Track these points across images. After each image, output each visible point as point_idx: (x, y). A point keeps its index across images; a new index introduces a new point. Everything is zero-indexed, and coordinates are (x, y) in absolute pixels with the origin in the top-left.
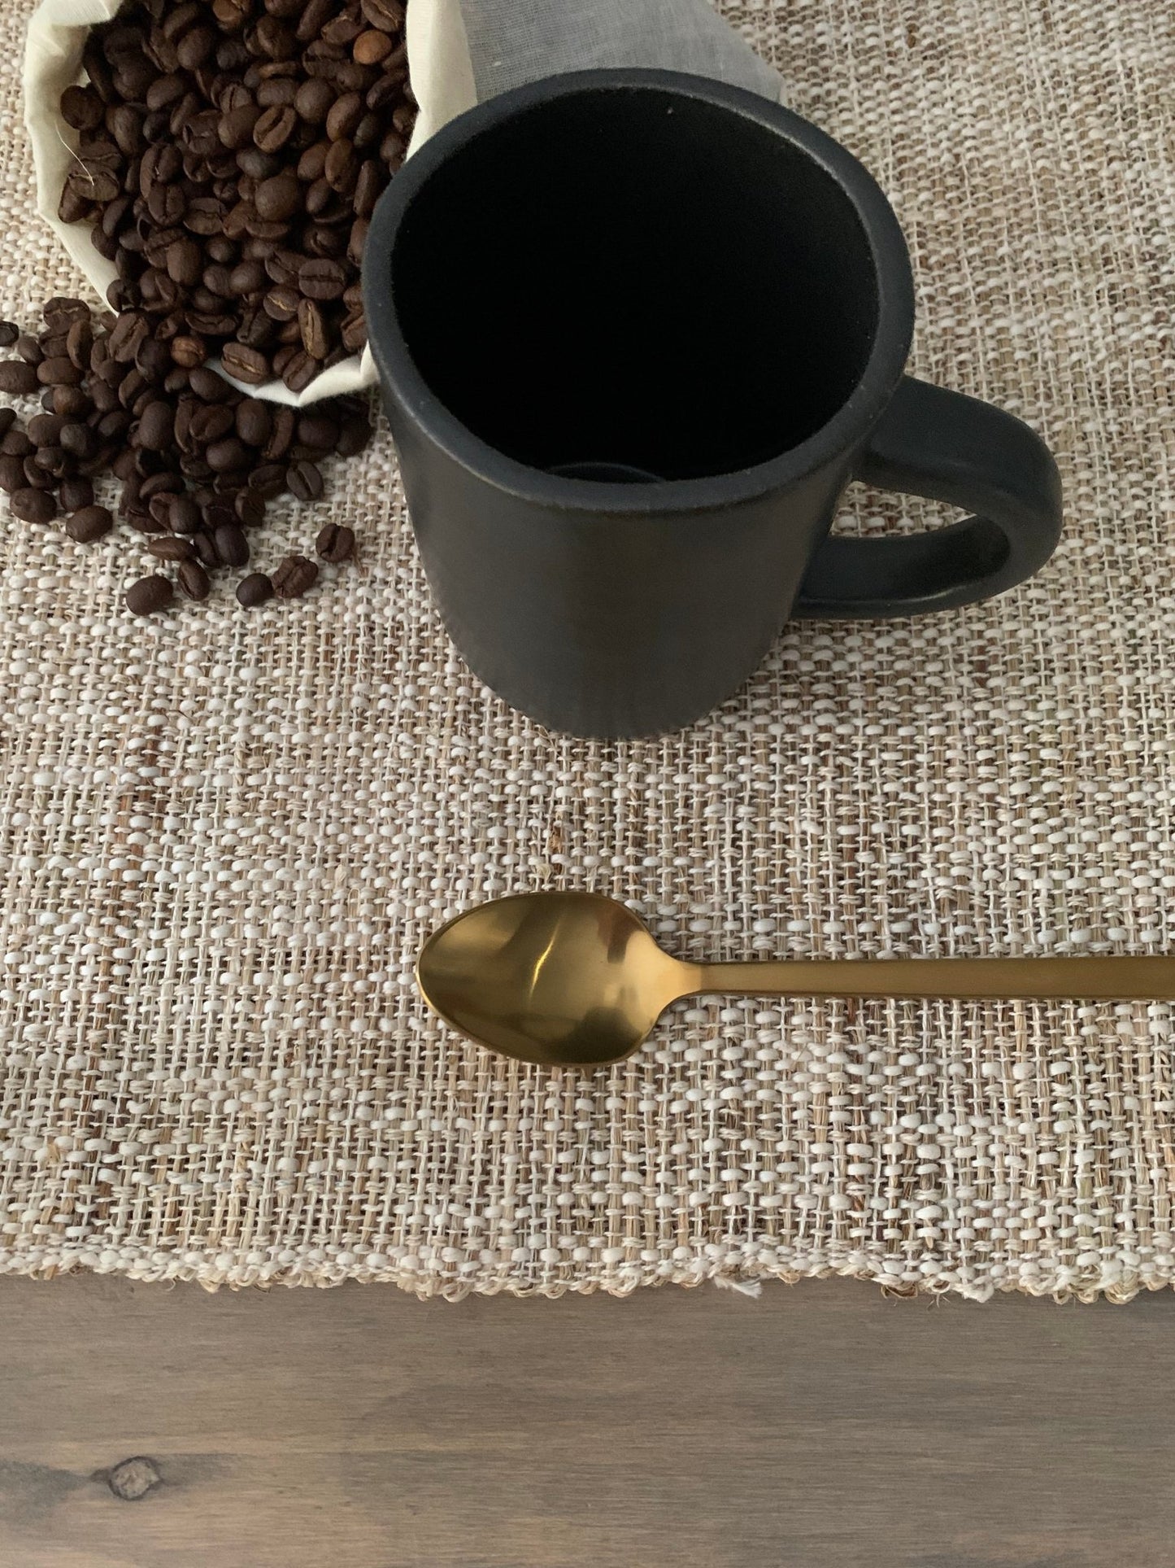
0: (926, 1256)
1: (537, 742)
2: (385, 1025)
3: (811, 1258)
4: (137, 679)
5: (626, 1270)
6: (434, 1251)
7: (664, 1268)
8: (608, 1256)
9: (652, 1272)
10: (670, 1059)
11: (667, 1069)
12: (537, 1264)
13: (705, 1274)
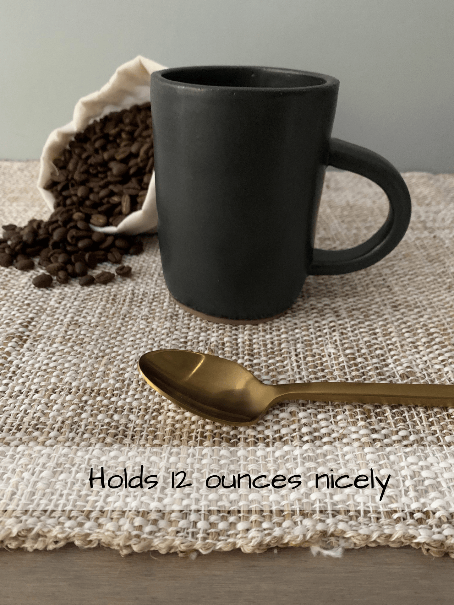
0: (445, 526)
1: (203, 325)
2: (116, 417)
3: (371, 528)
4: (28, 305)
5: (253, 533)
6: (128, 521)
7: (277, 532)
8: (241, 526)
9: (269, 534)
10: (273, 433)
11: (271, 437)
12: (194, 530)
13: (304, 536)
